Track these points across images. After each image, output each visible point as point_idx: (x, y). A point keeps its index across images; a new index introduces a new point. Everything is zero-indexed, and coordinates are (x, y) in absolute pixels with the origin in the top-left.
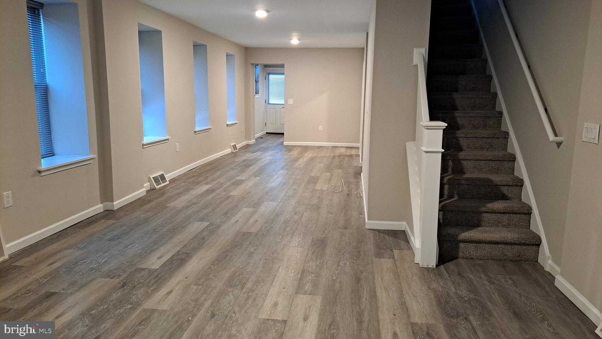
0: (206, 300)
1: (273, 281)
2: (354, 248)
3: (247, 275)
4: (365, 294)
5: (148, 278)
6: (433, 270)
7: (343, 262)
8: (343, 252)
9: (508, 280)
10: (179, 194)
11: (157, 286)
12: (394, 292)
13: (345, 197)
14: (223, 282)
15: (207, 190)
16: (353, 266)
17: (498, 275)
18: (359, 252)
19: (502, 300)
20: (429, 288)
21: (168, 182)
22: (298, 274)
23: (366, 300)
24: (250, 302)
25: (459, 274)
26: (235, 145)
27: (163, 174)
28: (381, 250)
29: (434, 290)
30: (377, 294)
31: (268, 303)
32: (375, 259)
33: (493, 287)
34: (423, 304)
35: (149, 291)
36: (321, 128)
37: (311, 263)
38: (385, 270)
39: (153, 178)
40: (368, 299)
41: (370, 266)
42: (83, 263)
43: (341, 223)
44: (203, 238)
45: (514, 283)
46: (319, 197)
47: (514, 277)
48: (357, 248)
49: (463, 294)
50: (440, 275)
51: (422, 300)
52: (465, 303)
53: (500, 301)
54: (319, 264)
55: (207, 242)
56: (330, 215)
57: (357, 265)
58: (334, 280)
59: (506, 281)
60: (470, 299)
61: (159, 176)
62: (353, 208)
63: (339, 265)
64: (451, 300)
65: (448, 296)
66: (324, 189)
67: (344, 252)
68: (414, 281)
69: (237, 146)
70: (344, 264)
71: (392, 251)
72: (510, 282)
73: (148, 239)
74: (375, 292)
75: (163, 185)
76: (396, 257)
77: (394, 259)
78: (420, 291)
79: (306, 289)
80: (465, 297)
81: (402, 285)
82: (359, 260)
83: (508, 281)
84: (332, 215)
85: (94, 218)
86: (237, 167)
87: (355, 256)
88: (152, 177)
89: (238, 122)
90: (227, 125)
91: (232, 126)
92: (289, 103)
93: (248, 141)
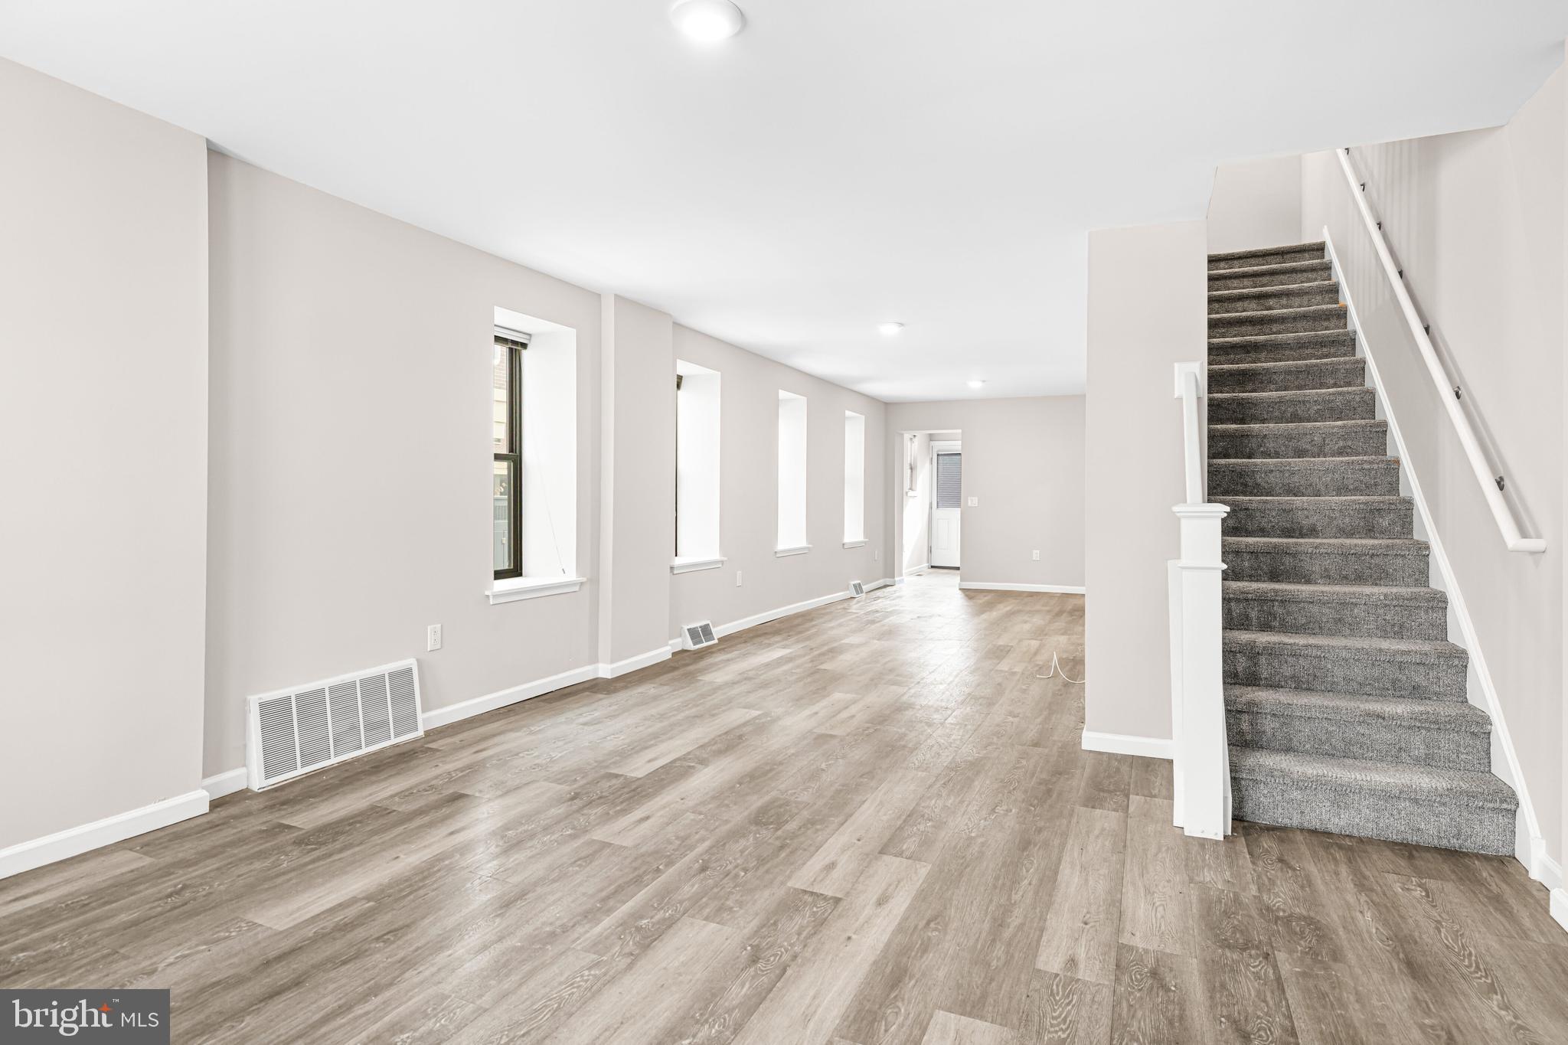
0: (703, 840)
1: (842, 824)
2: (1040, 784)
3: (796, 807)
4: (1030, 875)
5: (619, 791)
6: (1216, 844)
7: (1005, 807)
8: (1012, 788)
9: (1413, 887)
10: (728, 660)
11: (628, 805)
12: (1102, 877)
13: (1057, 688)
14: (746, 813)
15: (781, 658)
16: (1025, 818)
17: (1386, 875)
18: (1049, 792)
19: (1380, 928)
20: (1191, 880)
21: (716, 641)
22: (899, 817)
23: (1030, 884)
24: (783, 855)
25: (1281, 860)
26: (860, 584)
27: (708, 625)
28: (1102, 794)
29: (1204, 887)
30: (1059, 878)
31: (816, 863)
32: (1081, 810)
33: (1363, 898)
34: (1165, 910)
35: (611, 812)
36: (1036, 554)
37: (933, 802)
38: (1096, 832)
39: (688, 630)
40: (1034, 882)
41: (1065, 821)
42: (528, 755)
43: (1031, 734)
44: (740, 737)
45: (1428, 896)
46: (999, 684)
47: (1432, 884)
48: (1047, 784)
49: (1276, 903)
50: (1232, 856)
51: (1163, 903)
52: (1276, 923)
53: (1374, 931)
54: (951, 804)
55: (744, 744)
56: (1011, 719)
57: (1034, 816)
58: (970, 839)
59: (1408, 889)
60: (1291, 916)
61: (700, 627)
62: (1069, 709)
63: (993, 811)
64: (1241, 912)
65: (1234, 901)
66: (1016, 670)
67: (1014, 789)
68: (1158, 862)
69: (863, 587)
70: (1007, 811)
71: (1127, 796)
72: (1418, 893)
73: (647, 728)
74: (1056, 873)
75: (705, 644)
76: (1131, 809)
77: (1127, 811)
78: (1166, 883)
79: (904, 847)
80: (1279, 909)
81: (1128, 866)
82: (1042, 806)
83: (1412, 890)
84: (1016, 720)
85: (574, 688)
86: (851, 622)
87: (1036, 798)
88: (686, 627)
89: (867, 540)
90: (844, 544)
91: (854, 547)
92: (969, 504)
93: (888, 579)
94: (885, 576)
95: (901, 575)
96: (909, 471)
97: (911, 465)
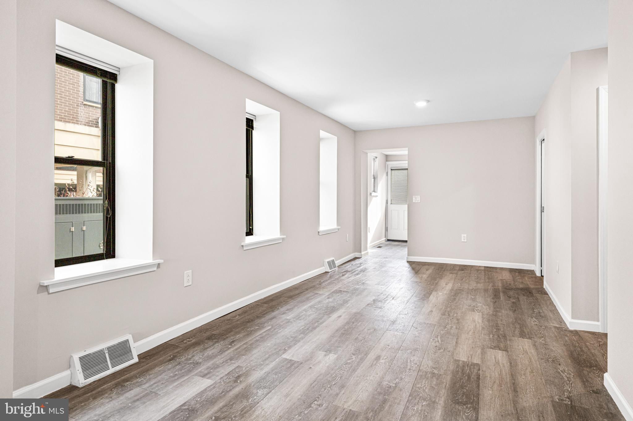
26: (333, 261)
36: (464, 237)
69: (336, 262)
89: (340, 227)
90: (319, 232)
91: (328, 233)
92: (414, 201)
93: (356, 253)
94: (355, 251)
95: (366, 249)
96: (373, 180)
97: (374, 176)
